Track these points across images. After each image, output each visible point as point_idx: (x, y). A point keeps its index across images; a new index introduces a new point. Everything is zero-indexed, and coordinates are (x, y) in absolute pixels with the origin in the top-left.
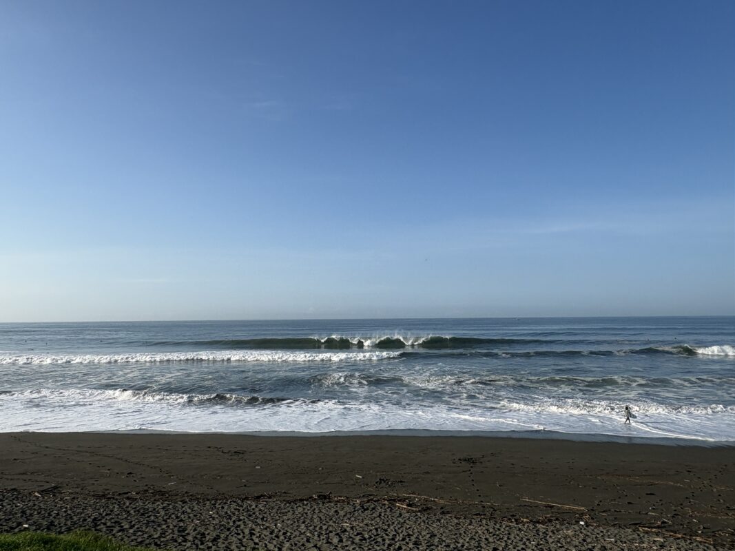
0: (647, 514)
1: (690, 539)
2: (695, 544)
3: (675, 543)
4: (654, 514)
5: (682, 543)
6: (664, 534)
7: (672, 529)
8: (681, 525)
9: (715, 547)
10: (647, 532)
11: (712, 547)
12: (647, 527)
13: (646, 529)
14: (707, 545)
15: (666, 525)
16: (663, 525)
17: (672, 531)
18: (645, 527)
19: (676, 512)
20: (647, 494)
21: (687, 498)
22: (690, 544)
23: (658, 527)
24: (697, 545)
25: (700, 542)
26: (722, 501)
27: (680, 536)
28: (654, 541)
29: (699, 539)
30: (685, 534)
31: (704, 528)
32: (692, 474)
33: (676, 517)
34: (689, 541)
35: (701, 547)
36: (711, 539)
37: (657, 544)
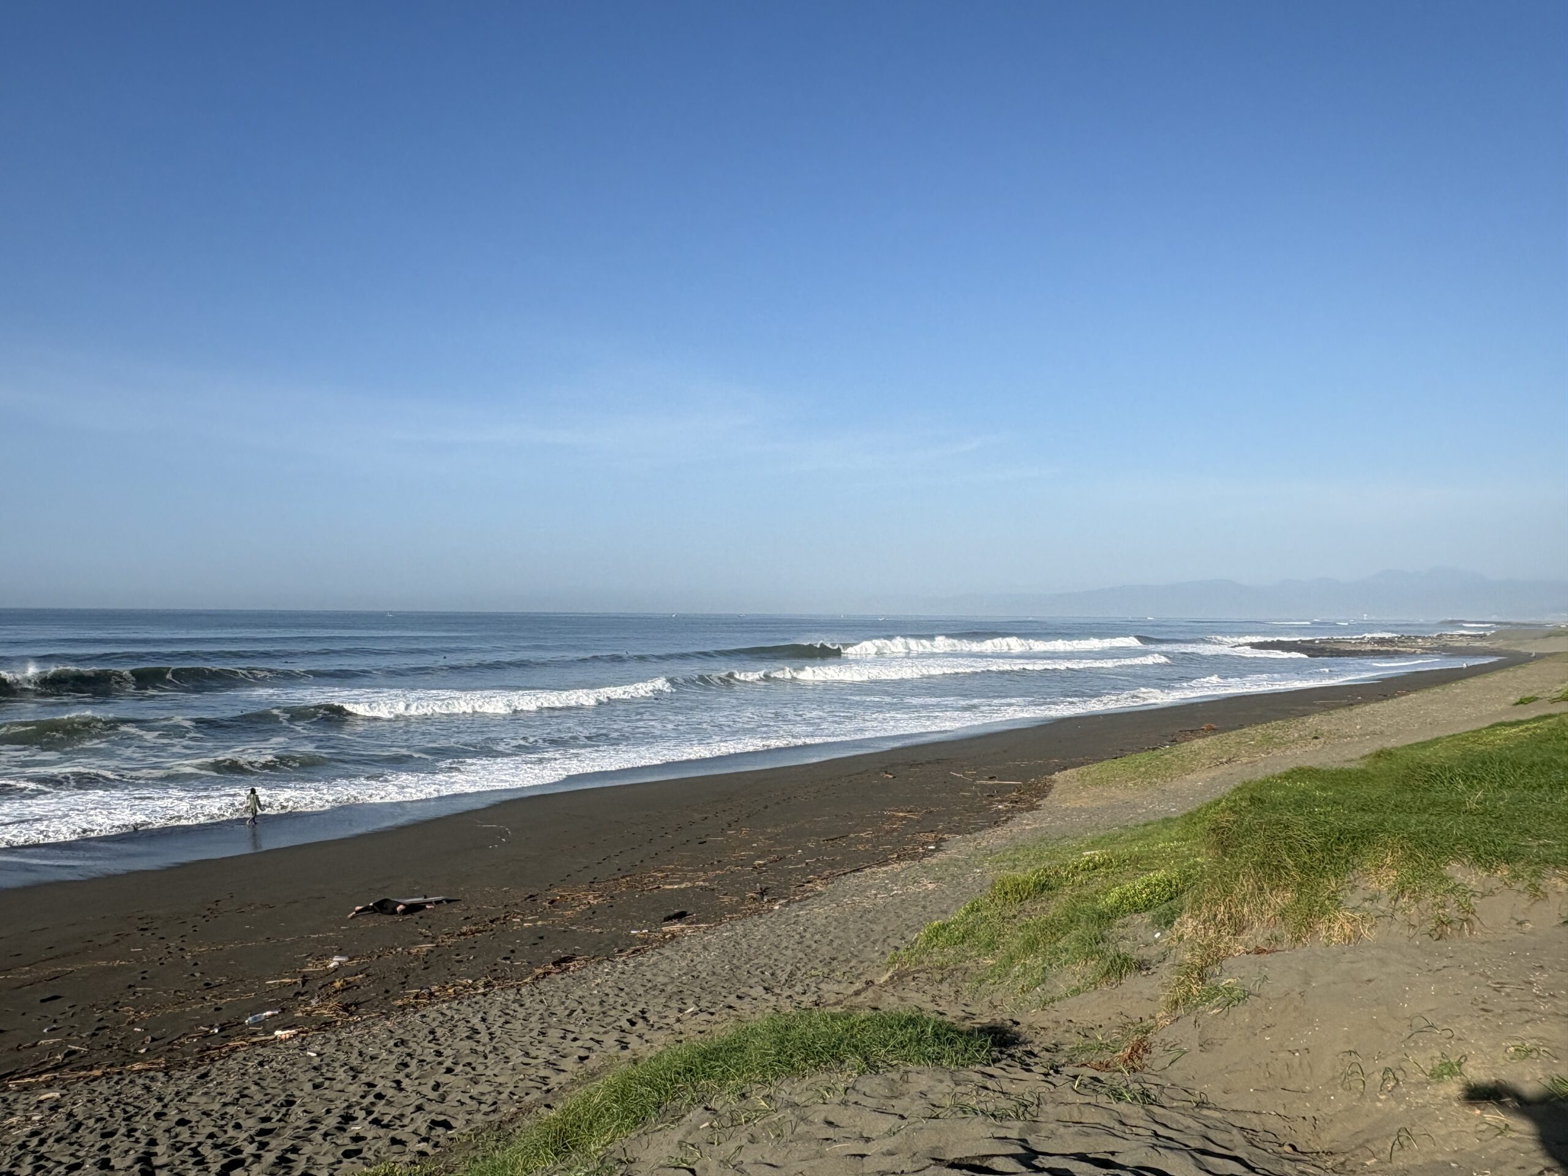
0: (35, 1045)
1: (120, 1073)
2: (127, 1081)
3: (85, 1092)
4: (51, 1041)
5: (102, 1087)
6: (64, 1080)
7: (86, 1062)
8: (108, 1046)
9: (166, 1074)
10: (26, 1088)
11: (160, 1075)
12: (30, 1076)
13: (27, 1080)
14: (151, 1074)
15: (73, 1057)
16: (66, 1061)
17: (84, 1068)
18: (23, 1077)
19: (100, 1024)
20: (43, 1001)
21: (130, 987)
22: (117, 1083)
23: (56, 1068)
24: (131, 1082)
25: (139, 1072)
26: (198, 975)
27: (97, 1073)
28: (41, 1102)
29: (137, 1066)
30: (111, 1066)
31: (153, 1040)
32: (148, 934)
33: (101, 1033)
34: (116, 1078)
35: (140, 1081)
36: (162, 1060)
37: (46, 1106)
